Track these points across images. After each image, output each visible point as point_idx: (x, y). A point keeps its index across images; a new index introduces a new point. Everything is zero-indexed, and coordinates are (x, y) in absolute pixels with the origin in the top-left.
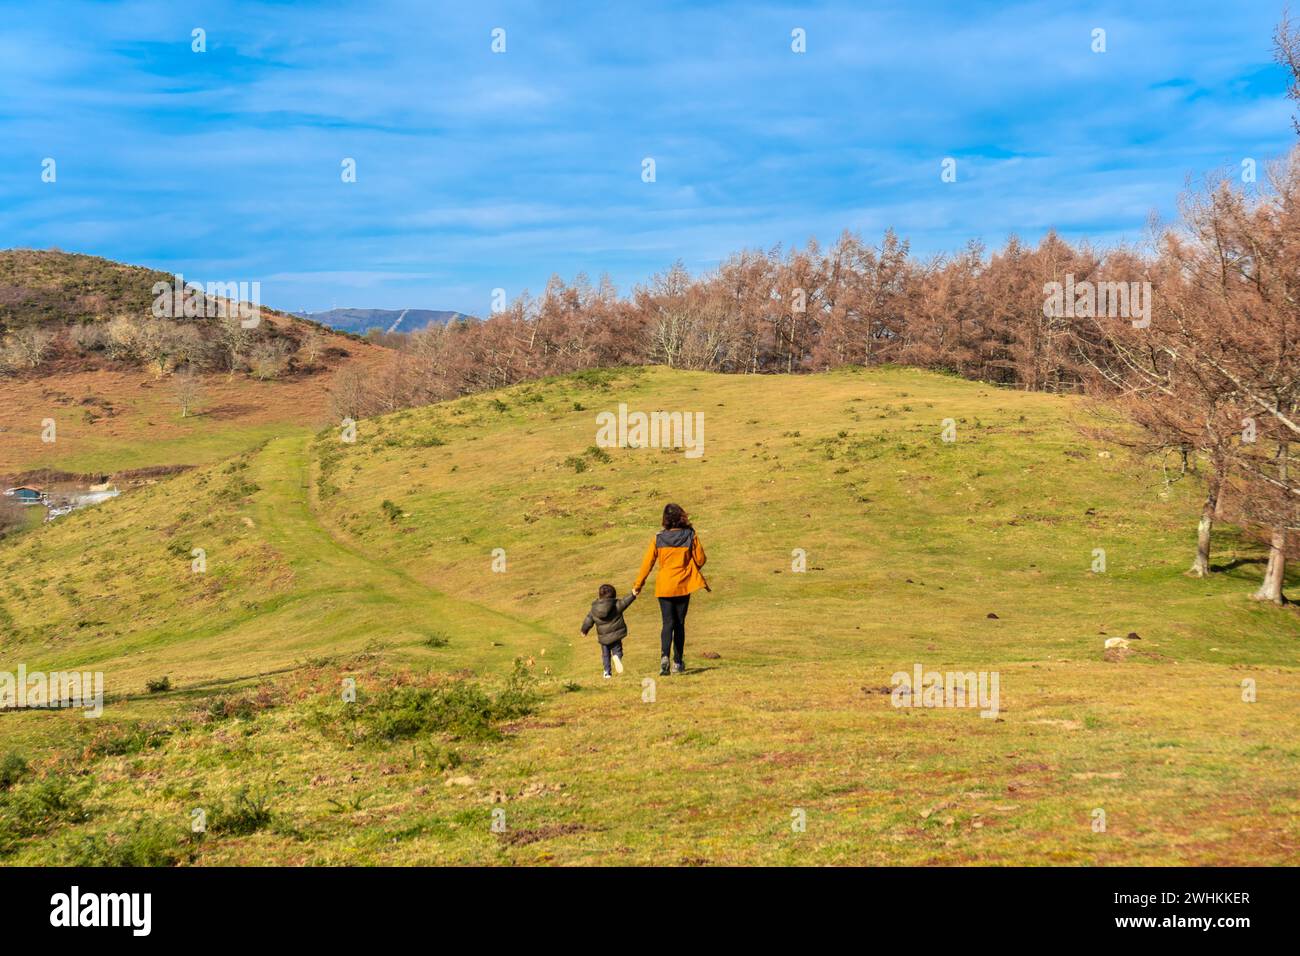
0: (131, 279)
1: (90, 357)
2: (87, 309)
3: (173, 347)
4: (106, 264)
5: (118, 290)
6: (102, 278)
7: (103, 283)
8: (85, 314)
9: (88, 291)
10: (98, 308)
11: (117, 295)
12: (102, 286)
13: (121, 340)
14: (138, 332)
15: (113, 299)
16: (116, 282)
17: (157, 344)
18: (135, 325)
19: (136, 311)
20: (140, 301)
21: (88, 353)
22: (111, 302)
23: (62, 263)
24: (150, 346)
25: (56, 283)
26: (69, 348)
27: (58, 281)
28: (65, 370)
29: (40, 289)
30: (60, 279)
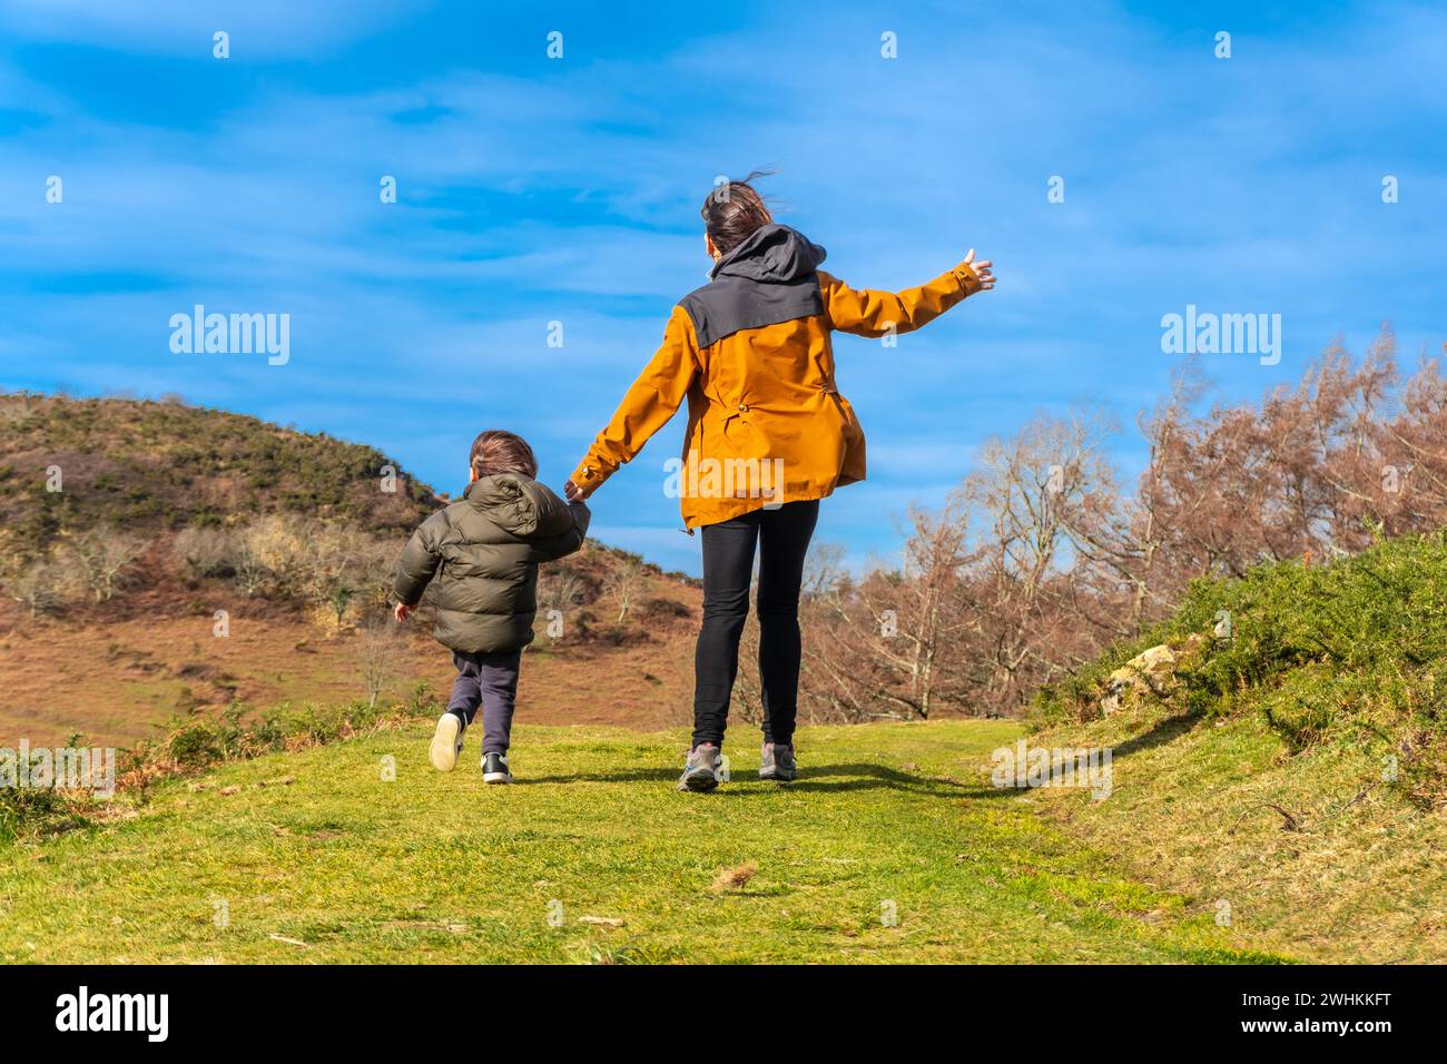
0: (300, 453)
1: (207, 590)
2: (212, 501)
3: (364, 580)
4: (254, 424)
5: (272, 471)
6: (246, 448)
7: (247, 456)
8: (207, 510)
9: (218, 469)
10: (233, 500)
11: (268, 479)
12: (245, 462)
13: (269, 562)
14: (303, 548)
15: (262, 486)
16: (270, 457)
17: (335, 573)
18: (297, 534)
19: (302, 509)
20: (312, 491)
21: (204, 583)
22: (256, 491)
23: (180, 421)
24: (320, 574)
25: (157, 453)
26: (170, 569)
27: (165, 449)
28: (158, 610)
29: (129, 460)
30: (169, 445)
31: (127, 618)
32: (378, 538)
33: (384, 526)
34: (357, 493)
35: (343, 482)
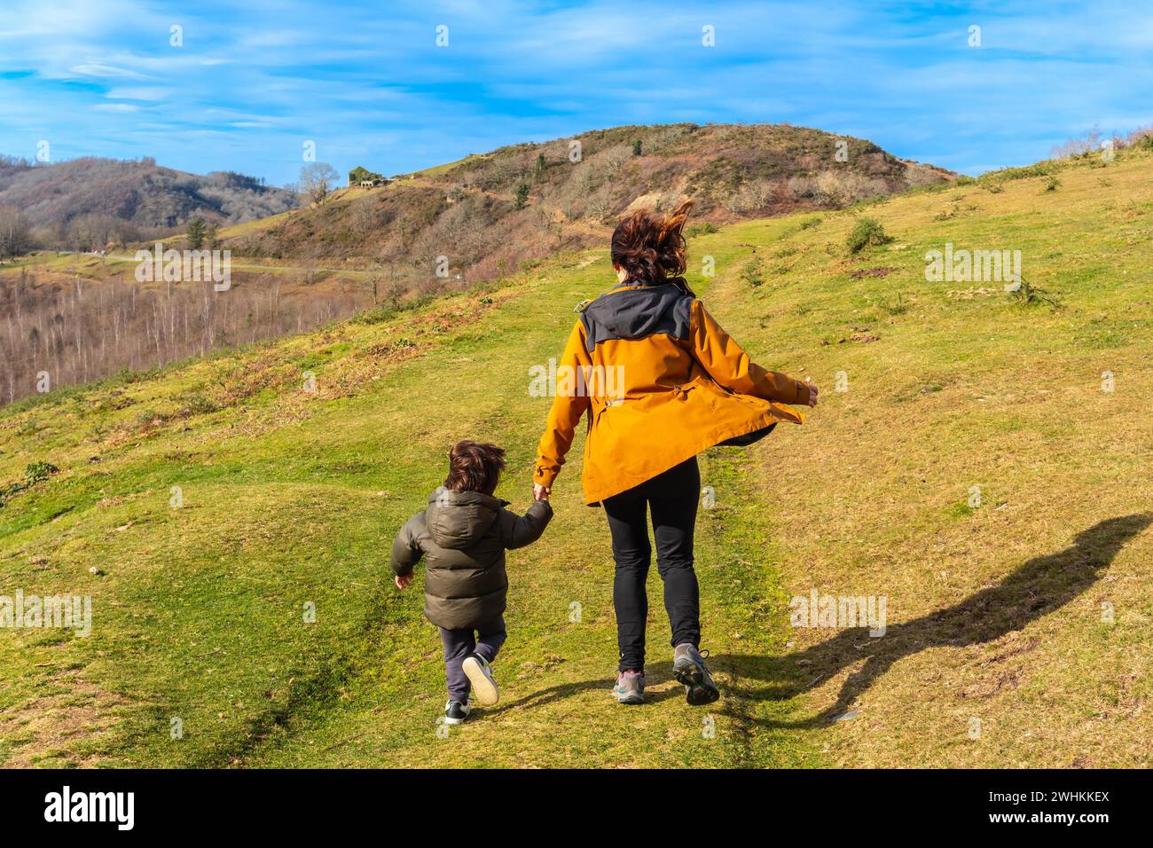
1: (802, 203)
2: (803, 166)
4: (820, 133)
5: (827, 153)
6: (817, 144)
7: (817, 147)
8: (801, 170)
9: (805, 153)
10: (812, 165)
11: (826, 156)
12: (816, 149)
13: (827, 190)
14: (840, 184)
15: (823, 159)
16: (827, 147)
17: (854, 194)
18: (838, 179)
19: (840, 168)
21: (801, 200)
22: (821, 161)
23: (789, 133)
24: (848, 195)
25: (781, 147)
26: (787, 195)
27: (783, 145)
28: (783, 211)
29: (769, 151)
30: (785, 144)
31: (770, 215)
32: (872, 179)
33: (874, 173)
34: (863, 160)
35: (857, 156)
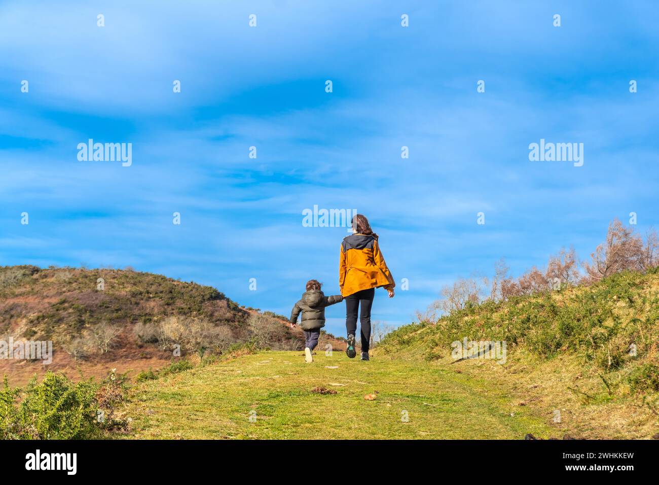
0: (183, 290)
1: (146, 348)
2: (148, 311)
3: (211, 343)
4: (163, 278)
5: (172, 298)
6: (161, 289)
7: (162, 292)
8: (146, 315)
9: (150, 298)
10: (156, 310)
11: (171, 301)
12: (161, 295)
13: (172, 336)
14: (185, 330)
15: (168, 304)
16: (171, 292)
17: (199, 340)
18: (183, 325)
19: (185, 314)
20: (189, 306)
21: (145, 345)
22: (166, 307)
23: (133, 278)
24: (193, 341)
25: (125, 291)
26: (131, 340)
27: (128, 290)
28: (127, 357)
29: (113, 295)
30: (129, 288)
31: (114, 360)
32: (217, 325)
33: (219, 320)
34: (208, 307)
35: (201, 302)
